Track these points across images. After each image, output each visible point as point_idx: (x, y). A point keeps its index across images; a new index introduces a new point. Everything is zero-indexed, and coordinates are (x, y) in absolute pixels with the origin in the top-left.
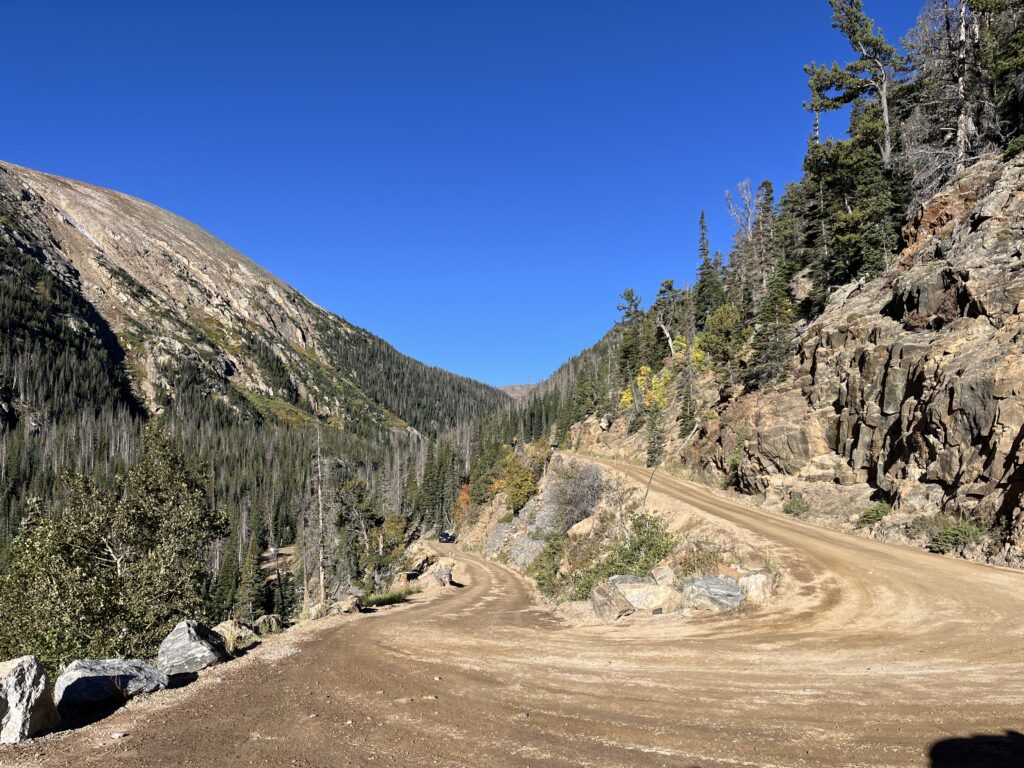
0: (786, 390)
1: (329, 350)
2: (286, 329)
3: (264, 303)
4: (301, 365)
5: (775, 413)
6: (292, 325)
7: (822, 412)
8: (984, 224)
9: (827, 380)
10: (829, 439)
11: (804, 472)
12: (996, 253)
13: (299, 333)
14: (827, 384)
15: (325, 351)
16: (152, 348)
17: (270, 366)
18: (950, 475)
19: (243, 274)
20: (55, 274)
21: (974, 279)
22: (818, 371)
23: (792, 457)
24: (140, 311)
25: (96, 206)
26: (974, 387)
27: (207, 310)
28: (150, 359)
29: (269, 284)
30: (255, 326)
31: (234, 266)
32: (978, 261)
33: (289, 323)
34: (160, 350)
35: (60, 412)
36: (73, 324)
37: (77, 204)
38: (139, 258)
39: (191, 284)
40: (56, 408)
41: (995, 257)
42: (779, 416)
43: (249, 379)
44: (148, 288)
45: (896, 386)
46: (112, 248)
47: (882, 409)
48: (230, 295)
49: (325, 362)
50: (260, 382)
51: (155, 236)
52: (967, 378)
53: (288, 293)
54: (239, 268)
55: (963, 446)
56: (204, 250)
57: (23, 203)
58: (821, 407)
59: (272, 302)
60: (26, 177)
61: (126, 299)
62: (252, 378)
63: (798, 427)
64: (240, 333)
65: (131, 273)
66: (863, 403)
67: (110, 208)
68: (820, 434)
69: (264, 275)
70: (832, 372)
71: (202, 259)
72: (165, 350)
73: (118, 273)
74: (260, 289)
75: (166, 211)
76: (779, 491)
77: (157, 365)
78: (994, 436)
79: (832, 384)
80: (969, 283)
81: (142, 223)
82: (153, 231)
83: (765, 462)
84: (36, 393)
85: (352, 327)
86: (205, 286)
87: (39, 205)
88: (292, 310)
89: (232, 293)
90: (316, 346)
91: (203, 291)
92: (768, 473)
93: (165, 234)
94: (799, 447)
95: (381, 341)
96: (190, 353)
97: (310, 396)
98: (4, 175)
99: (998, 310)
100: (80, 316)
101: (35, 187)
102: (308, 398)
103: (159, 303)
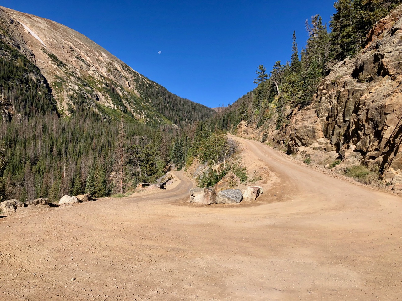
0: (309, 109)
1: (140, 90)
2: (122, 81)
3: (112, 69)
4: (128, 96)
5: (303, 119)
6: (125, 79)
7: (321, 119)
8: (396, 32)
9: (325, 105)
10: (324, 131)
11: (312, 146)
12: (398, 45)
13: (127, 83)
14: (325, 106)
15: (138, 91)
16: (66, 88)
17: (115, 97)
18: (366, 148)
19: (103, 57)
20: (25, 56)
21: (386, 58)
22: (322, 101)
23: (308, 139)
24: (60, 72)
25: (42, 26)
26: (377, 108)
27: (89, 72)
28: (65, 93)
29: (114, 61)
30: (108, 79)
31: (100, 53)
32: (390, 49)
33: (123, 79)
34: (69, 89)
35: (29, 114)
36: (34, 78)
37: (34, 25)
38: (60, 49)
39: (82, 61)
40: (28, 113)
41: (398, 47)
42: (304, 120)
43: (106, 102)
44: (64, 62)
45: (350, 108)
46: (49, 45)
47: (344, 118)
48: (98, 65)
49: (139, 96)
50: (111, 103)
51: (66, 40)
52: (375, 104)
53: (123, 65)
54: (102, 54)
55: (371, 135)
56: (87, 46)
57: (11, 25)
58: (322, 117)
59: (116, 69)
60: (12, 13)
61: (55, 67)
62: (108, 102)
63: (311, 125)
64: (102, 82)
65: (57, 56)
66: (337, 115)
67: (48, 28)
68: (320, 129)
69: (112, 57)
70: (327, 101)
71: (86, 50)
72: (71, 89)
73: (51, 56)
74: (111, 64)
75: (71, 29)
76: (302, 154)
77: (68, 96)
78: (383, 131)
79: (327, 107)
80: (383, 60)
81: (61, 34)
82: (66, 38)
83: (297, 141)
84: (19, 106)
85: (149, 81)
86: (88, 62)
87: (18, 25)
88: (124, 73)
89: (99, 65)
90: (135, 88)
91: (87, 64)
92: (299, 146)
93: (70, 39)
94: (311, 134)
95: (162, 87)
96: (81, 91)
97: (132, 110)
98: (3, 13)
99: (395, 72)
100: (36, 74)
101: (16, 18)
102: (131, 111)
103: (69, 69)
